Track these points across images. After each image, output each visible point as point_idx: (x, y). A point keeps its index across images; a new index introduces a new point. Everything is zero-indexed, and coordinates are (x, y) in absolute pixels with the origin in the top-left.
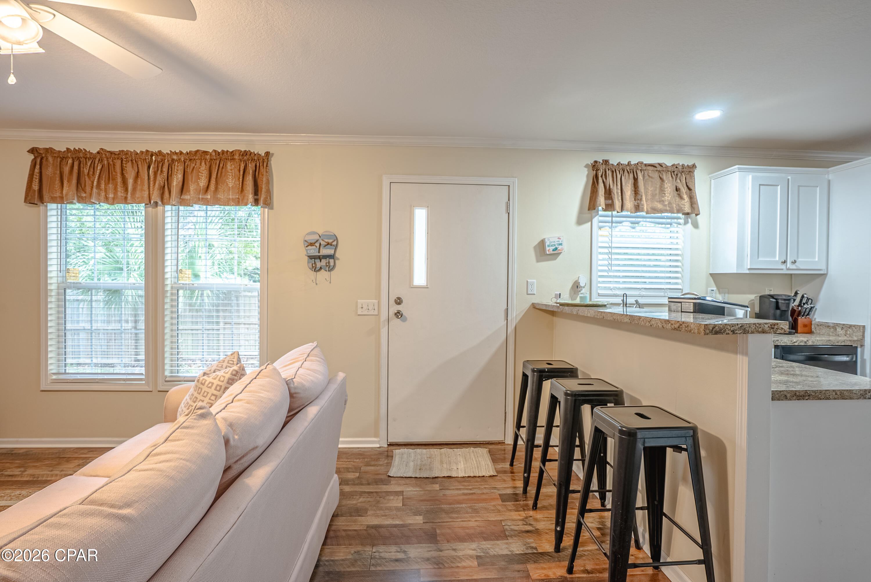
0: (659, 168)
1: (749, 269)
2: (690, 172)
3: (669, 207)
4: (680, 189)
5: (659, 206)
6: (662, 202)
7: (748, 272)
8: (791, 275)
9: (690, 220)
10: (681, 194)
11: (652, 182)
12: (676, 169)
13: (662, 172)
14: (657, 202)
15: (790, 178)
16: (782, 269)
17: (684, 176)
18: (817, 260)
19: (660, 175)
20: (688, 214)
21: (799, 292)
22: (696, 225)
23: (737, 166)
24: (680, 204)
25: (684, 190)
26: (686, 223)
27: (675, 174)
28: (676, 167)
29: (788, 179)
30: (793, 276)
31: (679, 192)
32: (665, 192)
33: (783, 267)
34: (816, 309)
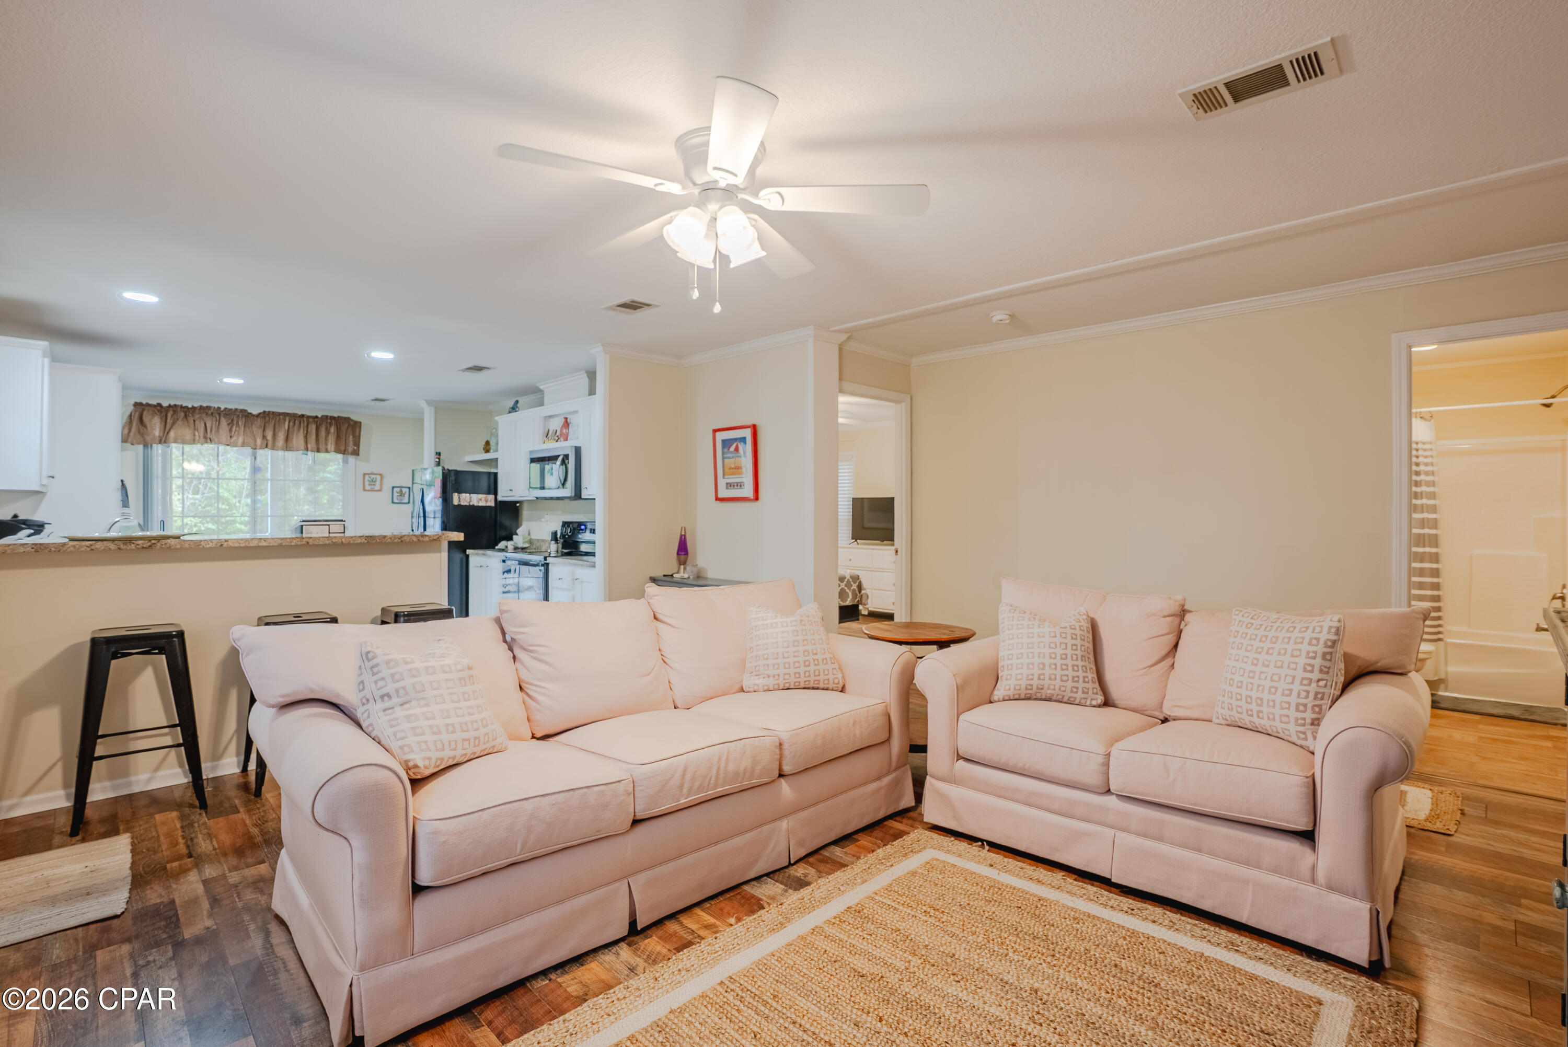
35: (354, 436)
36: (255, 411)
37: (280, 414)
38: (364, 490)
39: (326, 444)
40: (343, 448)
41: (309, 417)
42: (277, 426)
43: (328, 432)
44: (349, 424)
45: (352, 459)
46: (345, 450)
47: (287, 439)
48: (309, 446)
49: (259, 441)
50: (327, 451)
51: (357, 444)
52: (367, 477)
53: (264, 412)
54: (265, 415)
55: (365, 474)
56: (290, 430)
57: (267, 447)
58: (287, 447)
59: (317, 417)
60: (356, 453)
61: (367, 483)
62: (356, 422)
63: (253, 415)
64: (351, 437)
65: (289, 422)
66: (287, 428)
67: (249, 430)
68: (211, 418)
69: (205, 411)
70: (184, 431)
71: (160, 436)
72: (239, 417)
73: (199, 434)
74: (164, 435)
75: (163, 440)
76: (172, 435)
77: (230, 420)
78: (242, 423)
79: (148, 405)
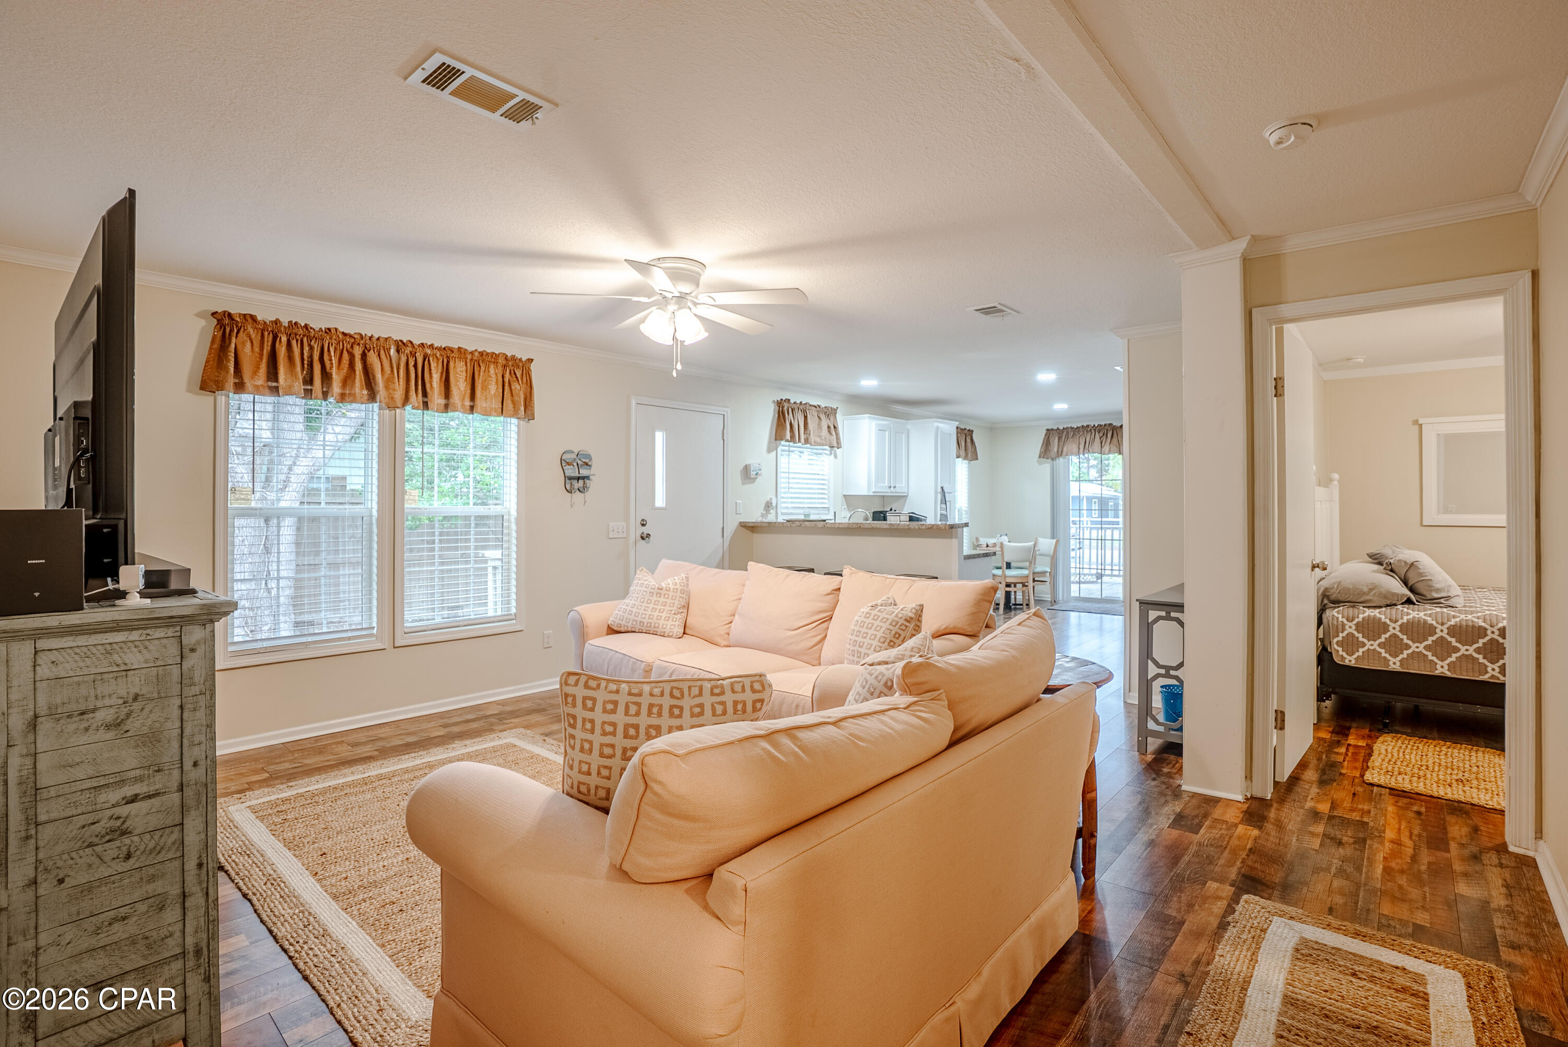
0: (818, 409)
1: (874, 492)
2: (835, 413)
3: (824, 441)
5: (819, 440)
6: (820, 437)
7: (872, 494)
9: (833, 452)
10: (831, 432)
11: (815, 419)
12: (827, 411)
13: (820, 412)
14: (817, 436)
15: (891, 425)
16: (889, 492)
17: (832, 416)
19: (819, 415)
20: (833, 447)
23: (865, 414)
24: (831, 439)
25: (832, 427)
26: (831, 454)
27: (827, 415)
28: (828, 409)
29: (891, 427)
32: (822, 430)
67: (1115, 439)
68: (1089, 434)
69: (1086, 429)
70: (1071, 446)
71: (1058, 451)
72: (1107, 430)
73: (1082, 447)
74: (1060, 450)
75: (1060, 454)
76: (1065, 449)
77: (1101, 434)
78: (1109, 435)
79: (1052, 430)
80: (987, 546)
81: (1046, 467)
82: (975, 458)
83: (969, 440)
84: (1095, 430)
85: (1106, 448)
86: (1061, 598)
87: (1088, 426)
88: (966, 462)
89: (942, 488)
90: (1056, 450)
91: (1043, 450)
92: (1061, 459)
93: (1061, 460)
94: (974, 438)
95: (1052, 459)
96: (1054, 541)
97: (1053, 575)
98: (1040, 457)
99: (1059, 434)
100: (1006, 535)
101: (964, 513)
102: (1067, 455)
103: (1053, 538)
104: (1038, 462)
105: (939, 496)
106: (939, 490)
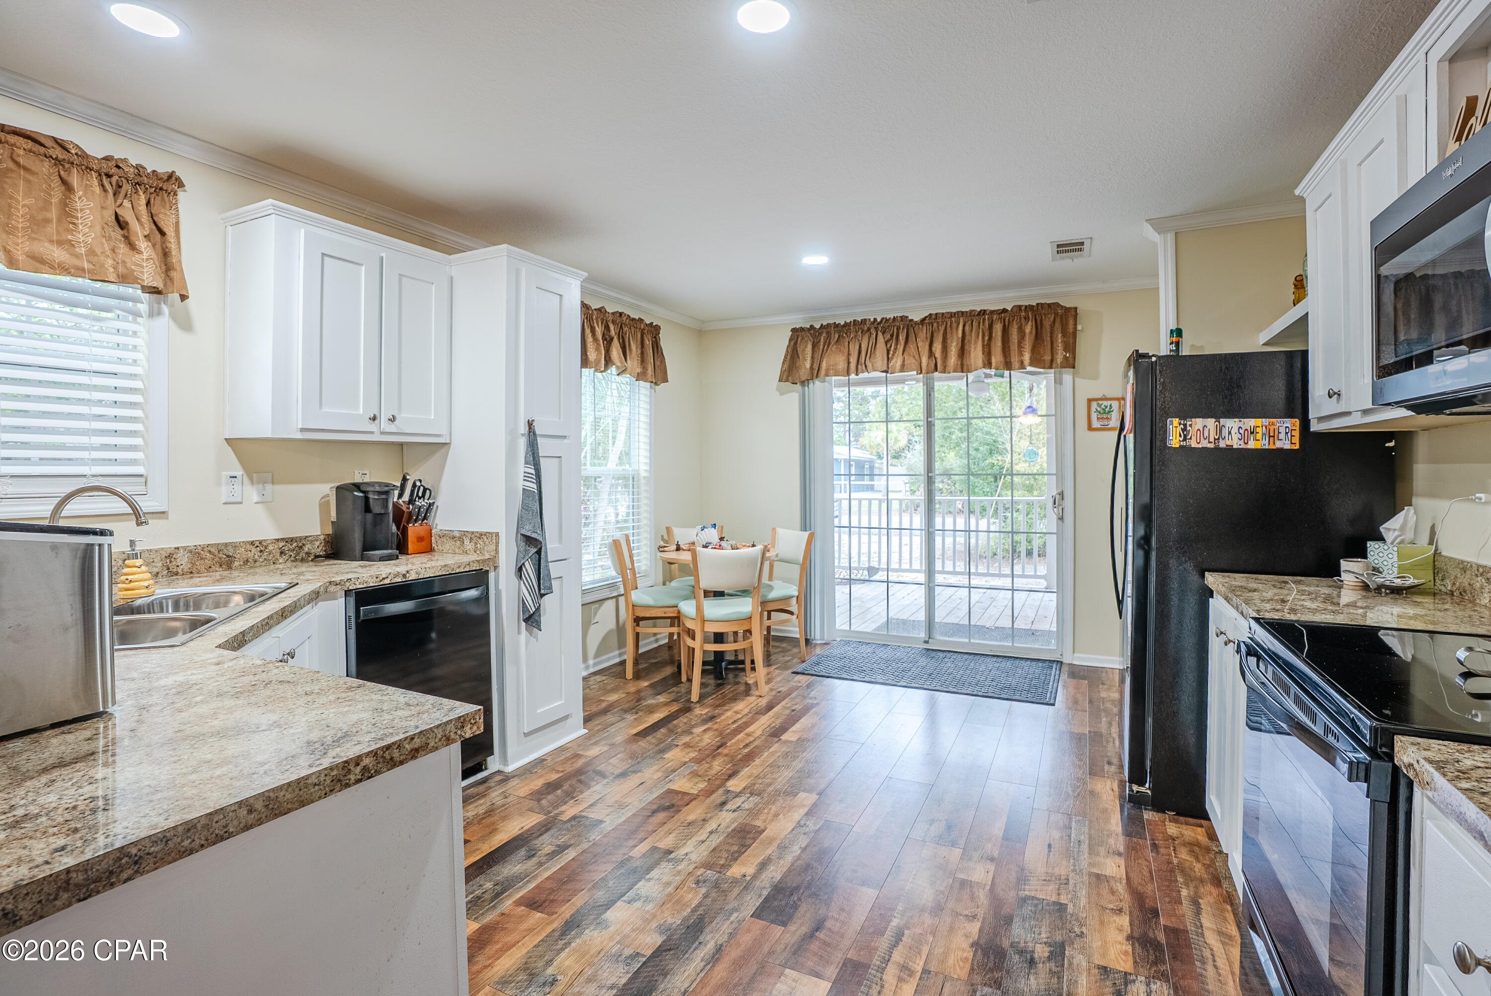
0: (58, 152)
1: (303, 430)
2: (161, 189)
3: (88, 261)
4: (127, 223)
5: (58, 254)
6: (69, 245)
7: (299, 436)
8: (402, 445)
9: (165, 309)
10: (133, 238)
11: (29, 182)
12: (114, 170)
13: (67, 166)
14: (51, 241)
15: (383, 255)
16: (372, 433)
17: (141, 193)
18: (433, 417)
19: (62, 173)
20: (155, 291)
21: (408, 477)
22: (185, 324)
23: (270, 201)
24: (127, 260)
25: (139, 229)
26: (154, 314)
27: (114, 184)
28: (118, 167)
29: (382, 258)
30: (405, 447)
31: (125, 231)
32: (75, 221)
33: (373, 427)
34: (437, 506)
35: (1064, 333)
36: (917, 318)
37: (952, 315)
38: (1090, 428)
39: (1021, 354)
40: (1048, 358)
41: (992, 312)
42: (949, 335)
43: (1021, 331)
44: (1056, 314)
45: (1067, 377)
46: (1052, 360)
47: (962, 352)
48: (993, 361)
49: (924, 360)
50: (1022, 366)
51: (1071, 348)
52: (1094, 405)
53: (931, 315)
54: (931, 320)
55: (1090, 401)
56: (967, 338)
57: (936, 369)
58: (963, 367)
59: (1005, 311)
60: (1070, 363)
61: (1094, 416)
62: (1067, 310)
63: (916, 323)
64: (1060, 335)
65: (964, 326)
66: (960, 335)
67: (912, 347)
68: (867, 335)
69: (861, 327)
70: (836, 358)
71: (812, 368)
72: (898, 329)
73: (853, 360)
74: (816, 367)
75: (815, 373)
76: (824, 365)
77: (888, 336)
78: (902, 338)
79: (802, 329)
80: (678, 549)
81: (793, 396)
82: (660, 376)
83: (648, 343)
84: (876, 329)
85: (897, 362)
86: (818, 636)
87: (864, 321)
88: (648, 385)
89: (530, 424)
90: (808, 365)
91: (786, 366)
92: (817, 383)
93: (817, 386)
94: (662, 344)
95: (803, 383)
96: (806, 534)
97: (805, 597)
98: (780, 380)
99: (814, 336)
100: (714, 526)
101: (643, 481)
102: (827, 375)
103: (804, 528)
104: (778, 389)
105: (522, 444)
106: (523, 429)
